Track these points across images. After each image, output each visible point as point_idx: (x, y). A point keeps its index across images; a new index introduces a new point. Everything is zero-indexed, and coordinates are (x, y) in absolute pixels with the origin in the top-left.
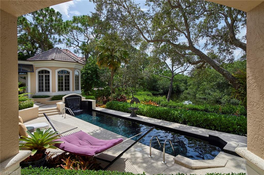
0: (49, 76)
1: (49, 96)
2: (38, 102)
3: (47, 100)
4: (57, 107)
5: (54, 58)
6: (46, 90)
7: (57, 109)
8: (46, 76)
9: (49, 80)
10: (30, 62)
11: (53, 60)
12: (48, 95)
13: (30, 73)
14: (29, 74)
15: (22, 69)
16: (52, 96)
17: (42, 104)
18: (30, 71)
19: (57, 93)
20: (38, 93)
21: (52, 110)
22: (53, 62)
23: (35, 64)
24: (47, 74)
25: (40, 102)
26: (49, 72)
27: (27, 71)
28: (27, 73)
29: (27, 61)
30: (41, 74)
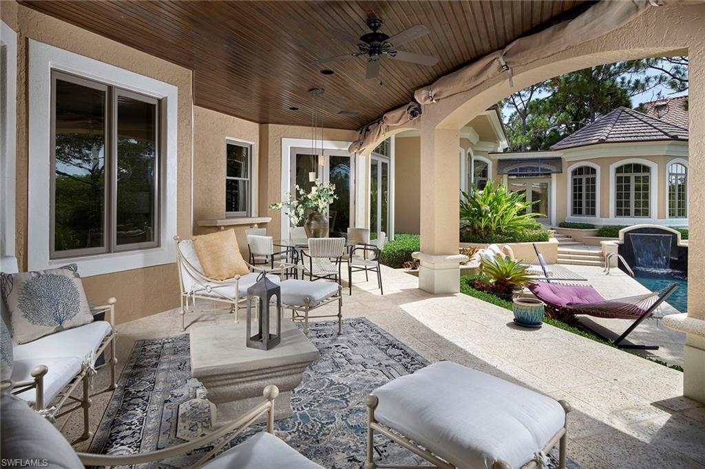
0: (594, 180)
1: (593, 225)
2: (568, 237)
3: (585, 234)
4: (601, 251)
5: (604, 138)
6: (588, 213)
7: (602, 255)
8: (588, 179)
9: (594, 189)
10: (557, 152)
11: (602, 141)
12: (592, 223)
13: (555, 174)
14: (554, 176)
15: (541, 169)
16: (599, 226)
17: (574, 241)
18: (554, 170)
19: (612, 220)
20: (570, 218)
21: (589, 254)
22: (602, 147)
23: (566, 156)
24: (590, 176)
25: (571, 237)
26: (594, 171)
27: (550, 170)
28: (550, 174)
29: (551, 151)
30: (578, 177)
